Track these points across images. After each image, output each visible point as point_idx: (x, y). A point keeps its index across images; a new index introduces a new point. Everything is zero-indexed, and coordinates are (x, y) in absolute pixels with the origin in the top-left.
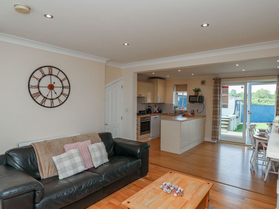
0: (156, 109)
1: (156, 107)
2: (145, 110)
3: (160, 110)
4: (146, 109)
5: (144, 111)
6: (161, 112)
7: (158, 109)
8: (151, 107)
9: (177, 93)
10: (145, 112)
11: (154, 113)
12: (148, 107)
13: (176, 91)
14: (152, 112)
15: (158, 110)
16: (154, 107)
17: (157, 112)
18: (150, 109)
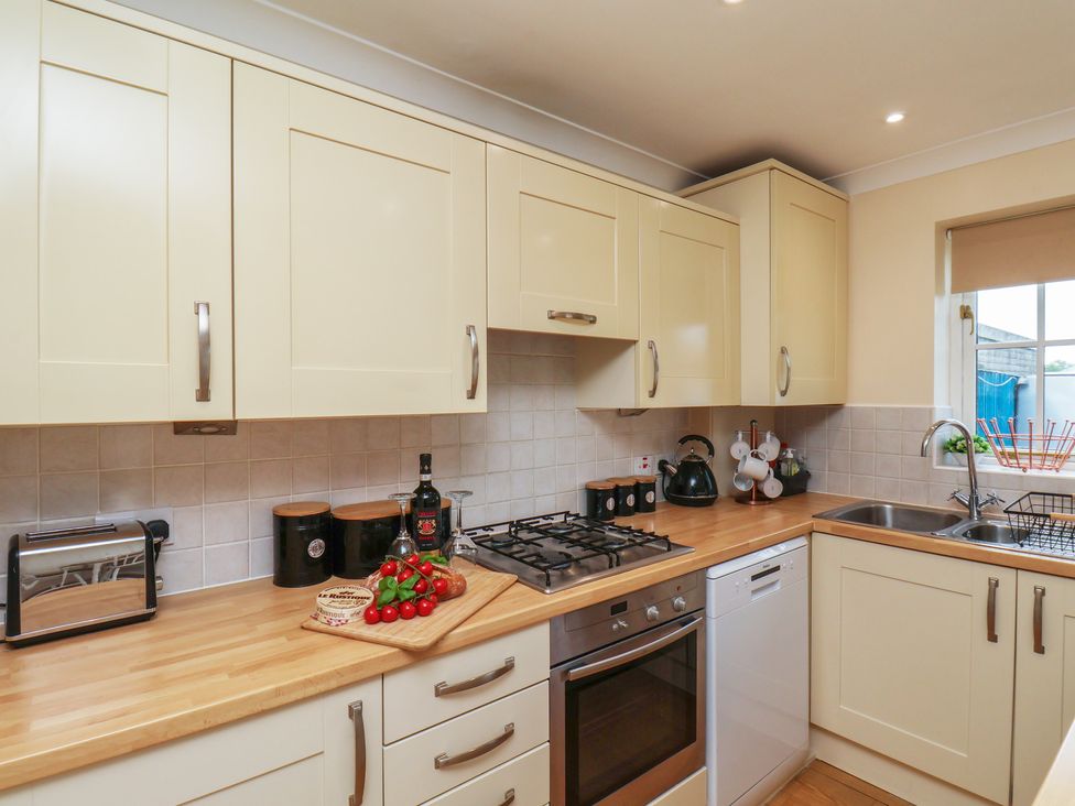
0: (757, 468)
1: (754, 442)
2: (650, 472)
3: (796, 469)
4: (662, 465)
5: (640, 489)
6: (803, 491)
7: (776, 465)
8: (706, 441)
9: (966, 313)
10: (650, 497)
11: (741, 499)
12: (683, 441)
13: (955, 290)
14: (722, 492)
15: (778, 475)
16: (740, 448)
17: (773, 488)
18: (703, 465)
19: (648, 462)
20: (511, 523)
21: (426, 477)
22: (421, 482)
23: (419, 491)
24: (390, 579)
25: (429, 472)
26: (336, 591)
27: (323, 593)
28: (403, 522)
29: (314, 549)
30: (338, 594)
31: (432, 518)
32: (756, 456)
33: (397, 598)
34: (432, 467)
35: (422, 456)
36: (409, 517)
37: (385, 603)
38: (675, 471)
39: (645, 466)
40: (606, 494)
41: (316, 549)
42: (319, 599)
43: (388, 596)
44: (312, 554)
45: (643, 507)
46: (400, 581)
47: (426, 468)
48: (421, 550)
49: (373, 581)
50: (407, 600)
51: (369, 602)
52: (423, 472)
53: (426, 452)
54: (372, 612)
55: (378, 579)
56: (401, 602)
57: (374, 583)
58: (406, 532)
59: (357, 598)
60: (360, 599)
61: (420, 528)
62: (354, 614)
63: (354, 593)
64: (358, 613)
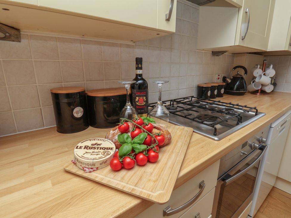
0: (266, 80)
2: (220, 81)
3: (273, 82)
4: (224, 78)
8: (244, 68)
12: (235, 68)
16: (257, 71)
17: (270, 88)
18: (242, 78)
19: (220, 77)
20: (171, 101)
21: (139, 72)
22: (137, 75)
23: (136, 79)
24: (126, 135)
25: (141, 68)
26: (89, 143)
27: (80, 145)
28: (128, 98)
29: (77, 113)
30: (90, 145)
31: (144, 96)
32: (264, 74)
33: (133, 150)
34: (143, 66)
35: (137, 59)
36: (131, 95)
37: (125, 155)
38: (229, 81)
39: (218, 79)
40: (207, 89)
41: (78, 112)
42: (76, 150)
43: (127, 148)
44: (76, 115)
45: (220, 95)
46: (133, 137)
47: (140, 66)
48: (138, 114)
49: (114, 135)
50: (141, 152)
51: (112, 152)
52: (137, 68)
53: (139, 57)
54: (115, 162)
55: (117, 134)
56: (137, 153)
57: (115, 136)
58: (130, 103)
59: (104, 149)
60: (106, 150)
61: (137, 102)
62: (103, 163)
63: (102, 144)
64: (106, 162)
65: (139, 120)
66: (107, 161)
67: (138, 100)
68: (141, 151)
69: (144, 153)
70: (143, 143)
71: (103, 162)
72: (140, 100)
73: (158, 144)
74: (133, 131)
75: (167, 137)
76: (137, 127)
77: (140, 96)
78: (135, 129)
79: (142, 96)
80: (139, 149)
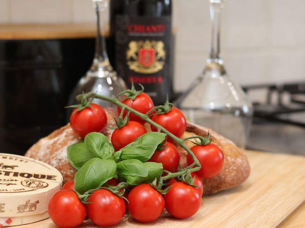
20: (272, 88)
31: (157, 39)
50: (145, 182)
54: (66, 200)
55: (64, 144)
56: (131, 183)
57: (57, 150)
58: (106, 62)
59: (26, 175)
60: (32, 178)
61: (132, 59)
62: (25, 206)
63: (17, 166)
64: (34, 206)
65: (138, 97)
66: (38, 202)
67: (137, 54)
68: (145, 175)
69: (154, 183)
70: (150, 157)
71: (27, 203)
72: (143, 52)
73: (201, 169)
74: (120, 128)
75: (234, 163)
76: (134, 118)
77: (144, 39)
78: (125, 121)
79: (151, 39)
80: (137, 171)
